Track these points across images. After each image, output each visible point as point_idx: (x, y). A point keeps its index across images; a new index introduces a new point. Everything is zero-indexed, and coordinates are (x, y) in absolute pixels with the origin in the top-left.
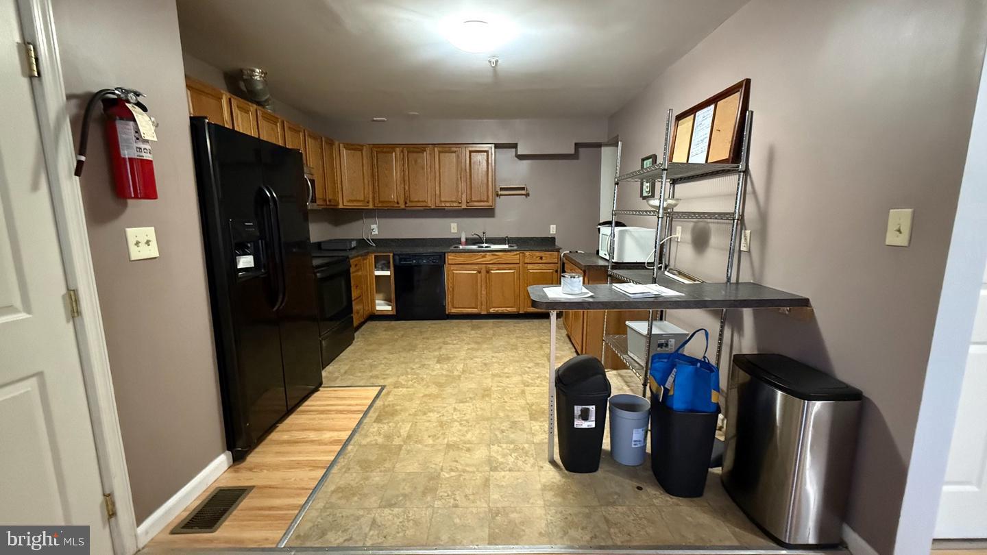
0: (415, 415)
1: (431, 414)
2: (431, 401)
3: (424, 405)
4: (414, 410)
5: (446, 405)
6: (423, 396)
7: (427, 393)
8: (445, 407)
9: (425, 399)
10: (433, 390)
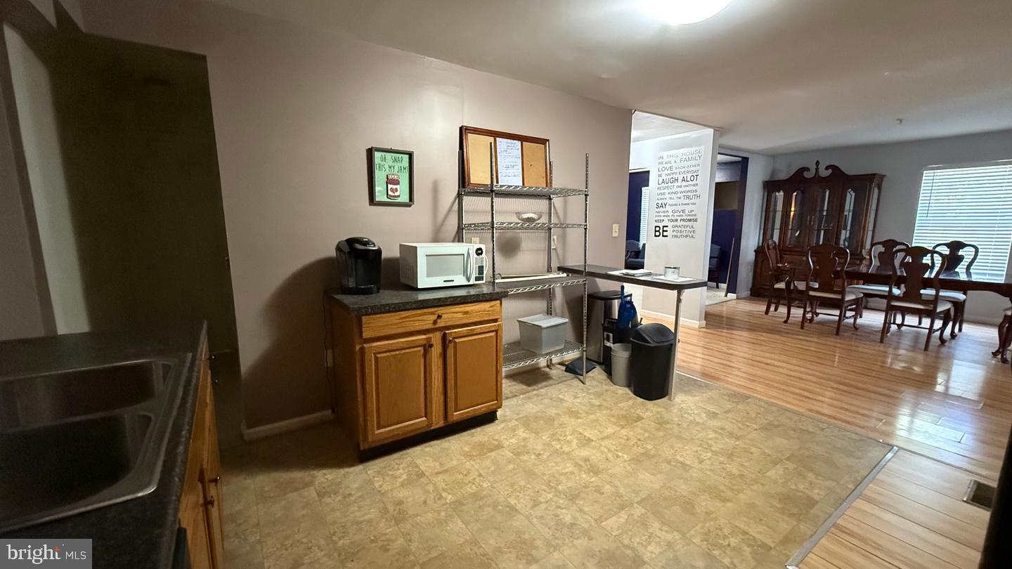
0: (756, 481)
1: (735, 471)
2: (722, 488)
3: (736, 487)
4: (755, 487)
5: (708, 472)
6: (729, 501)
7: (719, 504)
8: (711, 470)
9: (729, 494)
10: (704, 503)
